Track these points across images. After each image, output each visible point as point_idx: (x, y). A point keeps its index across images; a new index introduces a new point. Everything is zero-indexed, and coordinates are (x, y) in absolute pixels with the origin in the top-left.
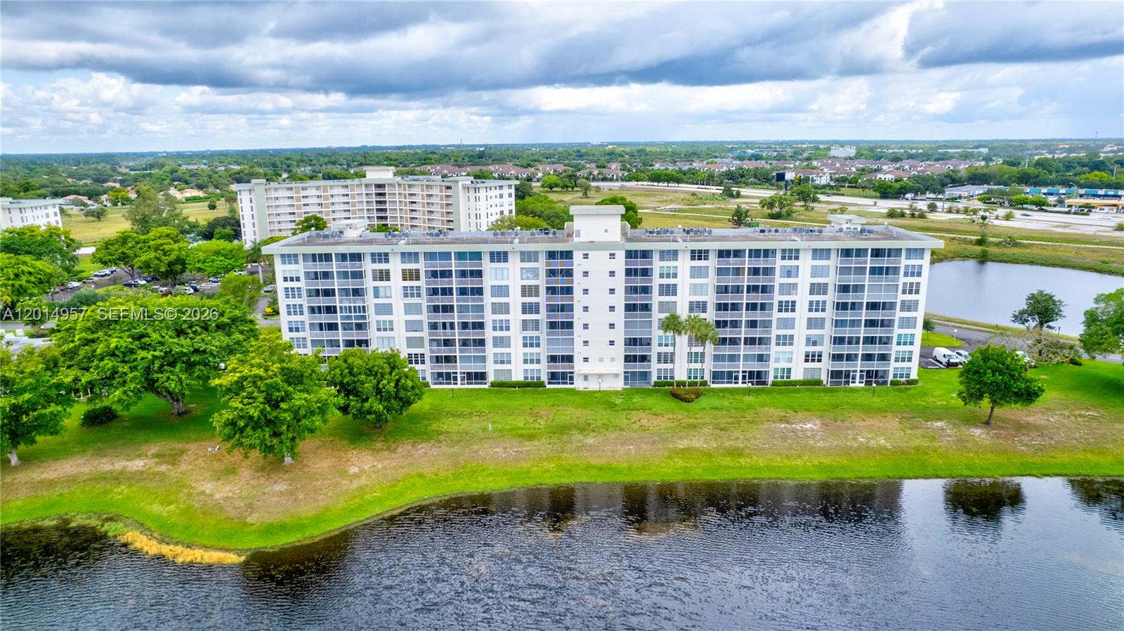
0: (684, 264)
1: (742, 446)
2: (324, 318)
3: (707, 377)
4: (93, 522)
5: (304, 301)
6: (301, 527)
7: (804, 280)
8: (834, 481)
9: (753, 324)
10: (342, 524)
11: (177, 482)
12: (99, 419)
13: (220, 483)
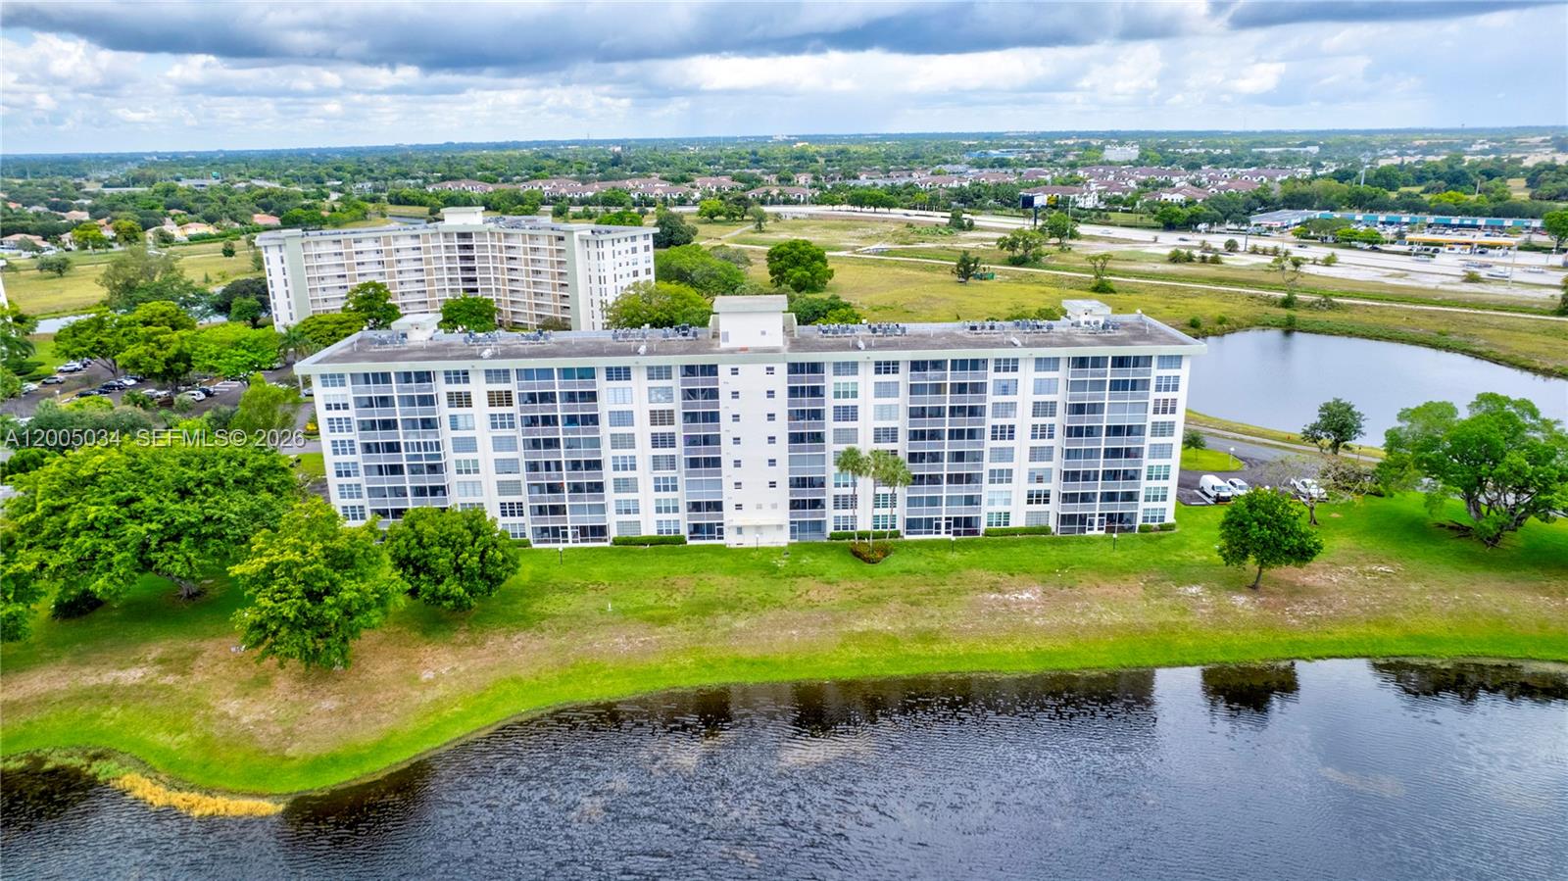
0: (866, 380)
1: (937, 626)
2: (384, 459)
3: (900, 526)
4: (77, 762)
5: (356, 436)
6: (358, 759)
7: (1025, 398)
8: (1053, 673)
9: (959, 457)
10: (413, 754)
11: (190, 699)
12: (78, 608)
13: (248, 700)
